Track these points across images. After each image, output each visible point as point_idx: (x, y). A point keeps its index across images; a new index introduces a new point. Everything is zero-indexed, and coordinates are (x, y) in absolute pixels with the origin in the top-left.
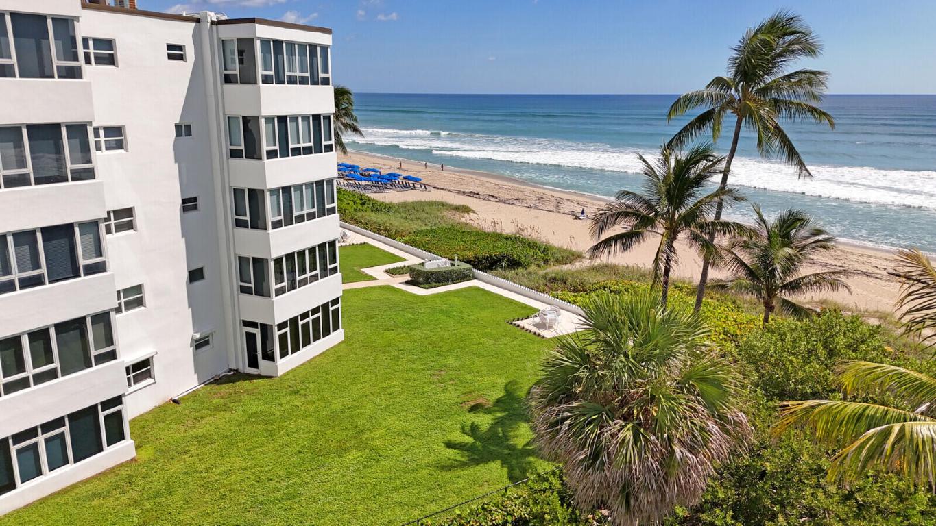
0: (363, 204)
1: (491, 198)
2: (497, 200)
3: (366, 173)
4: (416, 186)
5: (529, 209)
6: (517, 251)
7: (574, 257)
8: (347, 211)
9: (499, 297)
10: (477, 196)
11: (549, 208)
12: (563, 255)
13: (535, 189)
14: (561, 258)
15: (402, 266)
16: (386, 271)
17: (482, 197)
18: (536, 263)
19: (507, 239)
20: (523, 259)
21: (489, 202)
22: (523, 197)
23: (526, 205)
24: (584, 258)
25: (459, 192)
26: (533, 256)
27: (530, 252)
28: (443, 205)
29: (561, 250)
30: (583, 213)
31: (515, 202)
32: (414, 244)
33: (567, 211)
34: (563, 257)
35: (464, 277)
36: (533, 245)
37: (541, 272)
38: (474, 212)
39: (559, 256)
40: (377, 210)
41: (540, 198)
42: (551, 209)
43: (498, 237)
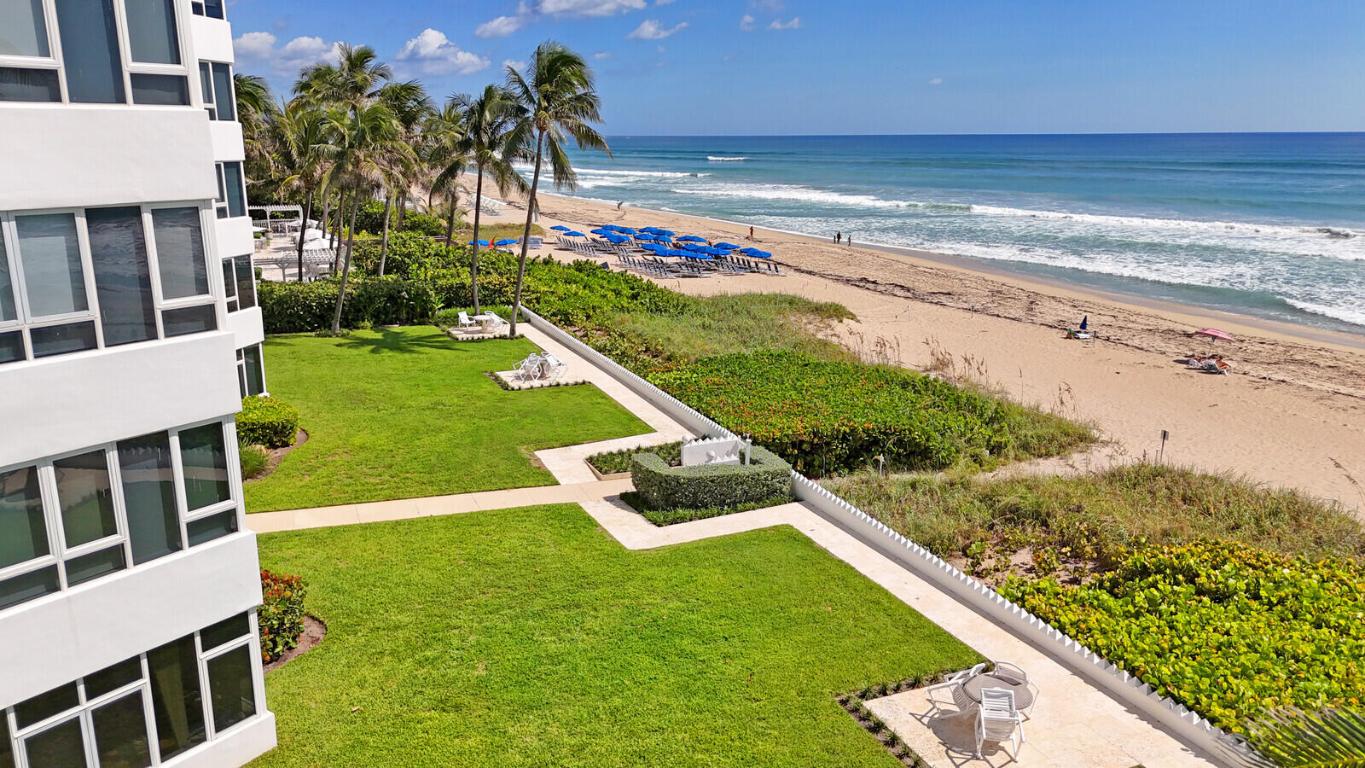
0: (634, 297)
1: (898, 291)
2: (909, 295)
3: (683, 244)
4: (760, 265)
5: (968, 315)
6: (920, 420)
7: (1069, 440)
8: (598, 311)
9: (846, 573)
10: (871, 286)
11: (1013, 313)
12: (1040, 432)
13: (988, 277)
14: (1035, 441)
15: (633, 447)
16: (590, 460)
17: (880, 288)
18: (970, 450)
19: (904, 385)
20: (936, 442)
21: (891, 298)
22: (962, 290)
23: (966, 306)
24: (1094, 441)
25: (838, 279)
26: (962, 435)
27: (956, 422)
28: (793, 302)
29: (1035, 417)
30: (1084, 325)
31: (943, 299)
32: (679, 391)
33: (1050, 320)
34: (1039, 437)
35: (765, 494)
36: (967, 403)
37: (983, 478)
38: (853, 317)
39: (1030, 433)
40: (658, 309)
41: (994, 293)
42: (1017, 316)
43: (887, 378)
